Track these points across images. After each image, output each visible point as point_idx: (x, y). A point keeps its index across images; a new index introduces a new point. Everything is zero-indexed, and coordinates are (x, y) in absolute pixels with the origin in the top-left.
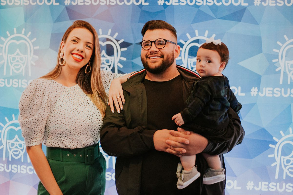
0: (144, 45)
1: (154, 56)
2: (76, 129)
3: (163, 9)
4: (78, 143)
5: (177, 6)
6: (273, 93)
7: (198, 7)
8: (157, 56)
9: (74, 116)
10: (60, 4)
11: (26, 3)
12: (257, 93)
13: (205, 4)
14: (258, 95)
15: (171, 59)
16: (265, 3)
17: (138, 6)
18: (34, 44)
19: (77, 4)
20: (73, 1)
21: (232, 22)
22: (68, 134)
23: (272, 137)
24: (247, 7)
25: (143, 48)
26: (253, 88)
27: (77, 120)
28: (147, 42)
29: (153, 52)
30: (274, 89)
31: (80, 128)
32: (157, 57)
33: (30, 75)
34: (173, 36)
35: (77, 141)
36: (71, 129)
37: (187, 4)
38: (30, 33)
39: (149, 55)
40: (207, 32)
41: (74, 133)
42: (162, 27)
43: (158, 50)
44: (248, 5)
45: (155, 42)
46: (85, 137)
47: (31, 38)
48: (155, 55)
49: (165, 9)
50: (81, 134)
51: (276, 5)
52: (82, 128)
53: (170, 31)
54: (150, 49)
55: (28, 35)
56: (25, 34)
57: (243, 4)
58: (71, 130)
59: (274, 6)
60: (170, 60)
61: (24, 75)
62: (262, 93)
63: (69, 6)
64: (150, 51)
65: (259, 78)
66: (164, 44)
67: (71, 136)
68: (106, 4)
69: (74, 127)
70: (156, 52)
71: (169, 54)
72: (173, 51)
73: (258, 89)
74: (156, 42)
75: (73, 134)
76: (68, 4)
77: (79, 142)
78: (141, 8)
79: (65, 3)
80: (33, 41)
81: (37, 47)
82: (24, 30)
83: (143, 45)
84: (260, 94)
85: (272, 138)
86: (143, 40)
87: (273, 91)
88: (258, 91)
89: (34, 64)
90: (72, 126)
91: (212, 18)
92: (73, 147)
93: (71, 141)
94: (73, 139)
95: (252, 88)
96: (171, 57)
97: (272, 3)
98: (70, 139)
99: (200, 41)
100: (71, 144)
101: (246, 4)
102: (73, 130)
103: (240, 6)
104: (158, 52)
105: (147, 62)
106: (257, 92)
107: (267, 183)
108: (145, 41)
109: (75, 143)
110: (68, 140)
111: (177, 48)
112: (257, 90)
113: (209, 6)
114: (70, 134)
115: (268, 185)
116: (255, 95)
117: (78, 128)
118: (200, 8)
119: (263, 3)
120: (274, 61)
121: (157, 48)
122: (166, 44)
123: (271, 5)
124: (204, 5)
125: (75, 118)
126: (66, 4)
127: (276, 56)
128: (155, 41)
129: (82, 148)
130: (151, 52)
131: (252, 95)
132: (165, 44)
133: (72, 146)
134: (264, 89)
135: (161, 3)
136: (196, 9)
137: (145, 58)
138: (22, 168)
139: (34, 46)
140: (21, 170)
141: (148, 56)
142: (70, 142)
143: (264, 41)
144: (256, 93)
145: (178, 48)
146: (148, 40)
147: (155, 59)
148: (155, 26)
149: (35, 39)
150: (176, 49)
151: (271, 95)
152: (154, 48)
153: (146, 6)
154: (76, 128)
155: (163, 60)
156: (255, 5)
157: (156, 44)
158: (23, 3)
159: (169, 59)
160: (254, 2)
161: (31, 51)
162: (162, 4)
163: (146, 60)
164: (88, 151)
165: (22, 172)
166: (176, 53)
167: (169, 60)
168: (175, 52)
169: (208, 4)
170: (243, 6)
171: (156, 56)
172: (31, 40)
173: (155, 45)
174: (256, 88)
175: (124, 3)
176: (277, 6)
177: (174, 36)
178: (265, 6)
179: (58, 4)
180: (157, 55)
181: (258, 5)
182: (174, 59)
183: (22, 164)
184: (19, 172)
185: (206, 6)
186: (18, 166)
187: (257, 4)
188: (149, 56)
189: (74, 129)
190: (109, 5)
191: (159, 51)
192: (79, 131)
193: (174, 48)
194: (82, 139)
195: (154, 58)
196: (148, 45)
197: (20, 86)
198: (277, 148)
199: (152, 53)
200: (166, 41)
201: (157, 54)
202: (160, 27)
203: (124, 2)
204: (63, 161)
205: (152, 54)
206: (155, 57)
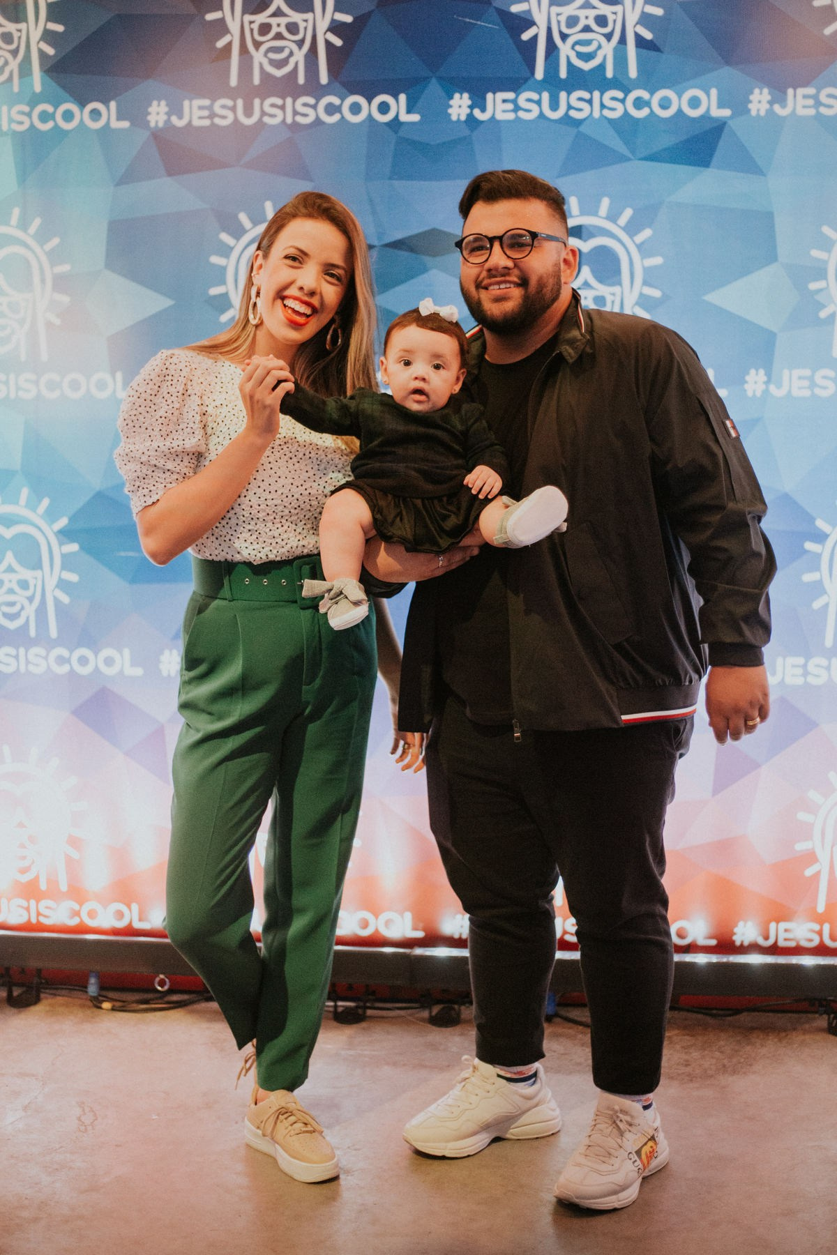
0: (469, 248)
1: (499, 283)
2: (267, 505)
3: (467, 132)
4: (274, 544)
5: (509, 122)
6: (813, 385)
7: (578, 123)
8: (510, 282)
9: (271, 465)
10: (132, 124)
11: (21, 123)
12: (764, 387)
13: (596, 114)
14: (766, 392)
15: (549, 288)
16: (784, 106)
17: (388, 124)
18: (55, 257)
19: (190, 122)
20: (176, 114)
21: (682, 170)
22: (244, 516)
23: (812, 520)
24: (730, 123)
25: (466, 257)
26: (753, 372)
27: (278, 480)
28: (476, 240)
29: (496, 269)
30: (814, 372)
31: (280, 505)
32: (508, 285)
33: (44, 357)
34: (554, 216)
35: (270, 541)
36: (251, 503)
37: (542, 115)
38: (37, 222)
39: (483, 279)
40: (605, 202)
41: (261, 515)
42: (523, 193)
43: (510, 264)
44: (732, 114)
45: (500, 238)
46: (295, 530)
47: (42, 237)
48: (503, 279)
49: (472, 131)
50: (284, 521)
51: (818, 112)
52: (286, 505)
53: (545, 203)
54: (487, 260)
55: (33, 229)
56: (23, 225)
57: (717, 113)
58: (251, 507)
59: (812, 116)
60: (548, 291)
61: (23, 358)
62: (779, 386)
63: (161, 130)
64: (487, 265)
65: (770, 339)
66: (529, 246)
67: (253, 523)
68: (284, 121)
69: (262, 499)
70: (506, 271)
71: (545, 275)
72: (557, 265)
73: (766, 374)
74: (505, 238)
75: (258, 518)
76: (161, 125)
77: (277, 543)
78: (396, 133)
79: (149, 122)
80: (49, 246)
81: (64, 268)
82: (16, 212)
83: (466, 249)
84: (772, 388)
85: (814, 523)
86: (463, 237)
87: (811, 379)
88: (768, 382)
89: (57, 322)
90: (258, 495)
91: (623, 159)
92: (259, 555)
93: (254, 537)
94: (260, 533)
95: (748, 373)
96: (551, 281)
97: (804, 107)
98: (250, 533)
99: (584, 230)
100: (251, 547)
101: (726, 113)
102: (259, 505)
103: (706, 117)
104: (511, 271)
105: (479, 303)
106: (765, 383)
107: (801, 661)
108: (471, 238)
109: (264, 545)
110: (243, 535)
111: (567, 254)
112: (765, 379)
113: (610, 121)
114: (250, 519)
115: (805, 666)
116: (758, 394)
117: (275, 502)
118: (582, 128)
119: (777, 108)
120: (813, 286)
121: (509, 257)
122: (535, 243)
123: (801, 112)
124: (593, 118)
125: (273, 471)
126: (152, 124)
127: (821, 273)
128: (501, 235)
129: (285, 560)
130: (489, 270)
131: (750, 394)
132: (531, 243)
133: (255, 553)
134: (786, 373)
135: (459, 115)
136: (573, 131)
137: (472, 289)
138: (31, 657)
139: (53, 265)
140: (28, 662)
141: (481, 282)
142: (249, 541)
143: (782, 225)
144: (760, 389)
145: (570, 255)
146: (482, 235)
147: (505, 290)
148: (500, 192)
149: (56, 241)
150: (566, 257)
151: (807, 393)
152: (498, 258)
153: (413, 124)
154: (266, 503)
155: (526, 292)
156: (754, 113)
157: (505, 246)
158: (9, 125)
159: (545, 290)
160: (750, 106)
161: (43, 281)
162: (463, 118)
163: (477, 297)
164: (301, 567)
165: (31, 668)
166: (566, 267)
167: (543, 292)
168: (562, 266)
169: (606, 113)
170: (716, 120)
171: (505, 282)
172: (42, 244)
173: (502, 248)
174: (762, 372)
175: (343, 117)
176: (819, 117)
177: (557, 216)
178: (785, 118)
179: (125, 124)
180: (508, 278)
181: (762, 113)
182: (560, 286)
183: (30, 643)
184: (23, 668)
185: (599, 119)
186: (17, 648)
187: (758, 110)
188: (486, 282)
189: (260, 503)
190: (295, 124)
191: (516, 266)
192: (276, 511)
193: (559, 256)
194: (285, 536)
195: (500, 289)
196: (481, 248)
197: (12, 395)
198: (830, 552)
199: (494, 272)
200: (534, 235)
201: (509, 274)
202: (513, 191)
203: (341, 114)
204: (234, 600)
205: (495, 276)
206: (502, 286)
